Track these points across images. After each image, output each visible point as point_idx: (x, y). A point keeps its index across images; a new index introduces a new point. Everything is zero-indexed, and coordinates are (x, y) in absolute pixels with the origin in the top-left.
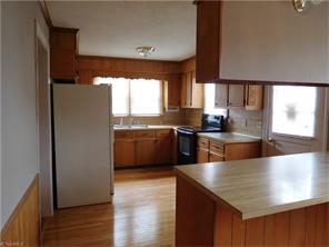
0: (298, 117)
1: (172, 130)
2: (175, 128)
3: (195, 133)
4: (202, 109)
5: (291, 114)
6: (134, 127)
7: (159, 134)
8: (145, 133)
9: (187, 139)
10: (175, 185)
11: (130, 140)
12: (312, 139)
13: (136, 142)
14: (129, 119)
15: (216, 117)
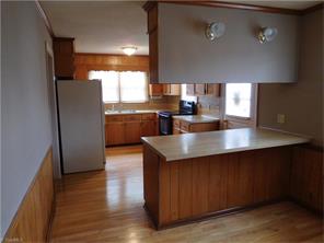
0: (241, 102)
1: (155, 114)
2: (157, 112)
3: (170, 116)
4: (180, 96)
5: (237, 100)
6: (123, 112)
7: (144, 117)
8: (132, 117)
10: (142, 160)
11: (120, 123)
12: (248, 119)
13: (125, 124)
14: (120, 105)
15: (189, 103)
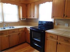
4: (38, 19)
7: (20, 30)
8: (14, 31)
11: (6, 36)
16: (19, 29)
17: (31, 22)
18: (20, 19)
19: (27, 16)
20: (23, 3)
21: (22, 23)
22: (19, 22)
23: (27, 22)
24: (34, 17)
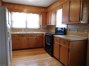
1: (43, 34)
2: (44, 33)
3: (52, 35)
8: (32, 35)
9: (49, 38)
13: (28, 39)
15: (61, 29)
16: (36, 34)
17: (51, 29)
18: (40, 26)
19: (46, 23)
20: (43, 11)
21: (43, 30)
22: (39, 29)
23: (48, 29)
24: (51, 24)
